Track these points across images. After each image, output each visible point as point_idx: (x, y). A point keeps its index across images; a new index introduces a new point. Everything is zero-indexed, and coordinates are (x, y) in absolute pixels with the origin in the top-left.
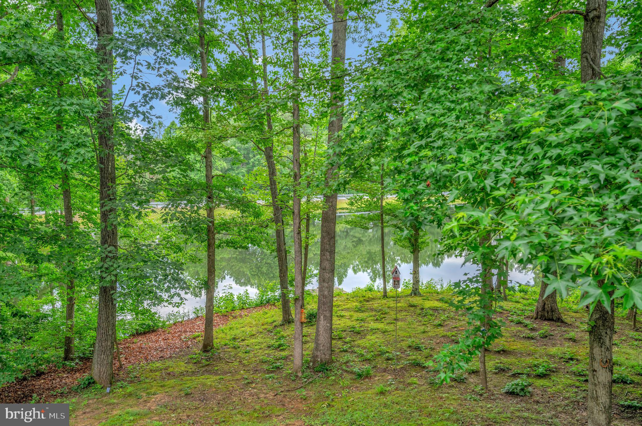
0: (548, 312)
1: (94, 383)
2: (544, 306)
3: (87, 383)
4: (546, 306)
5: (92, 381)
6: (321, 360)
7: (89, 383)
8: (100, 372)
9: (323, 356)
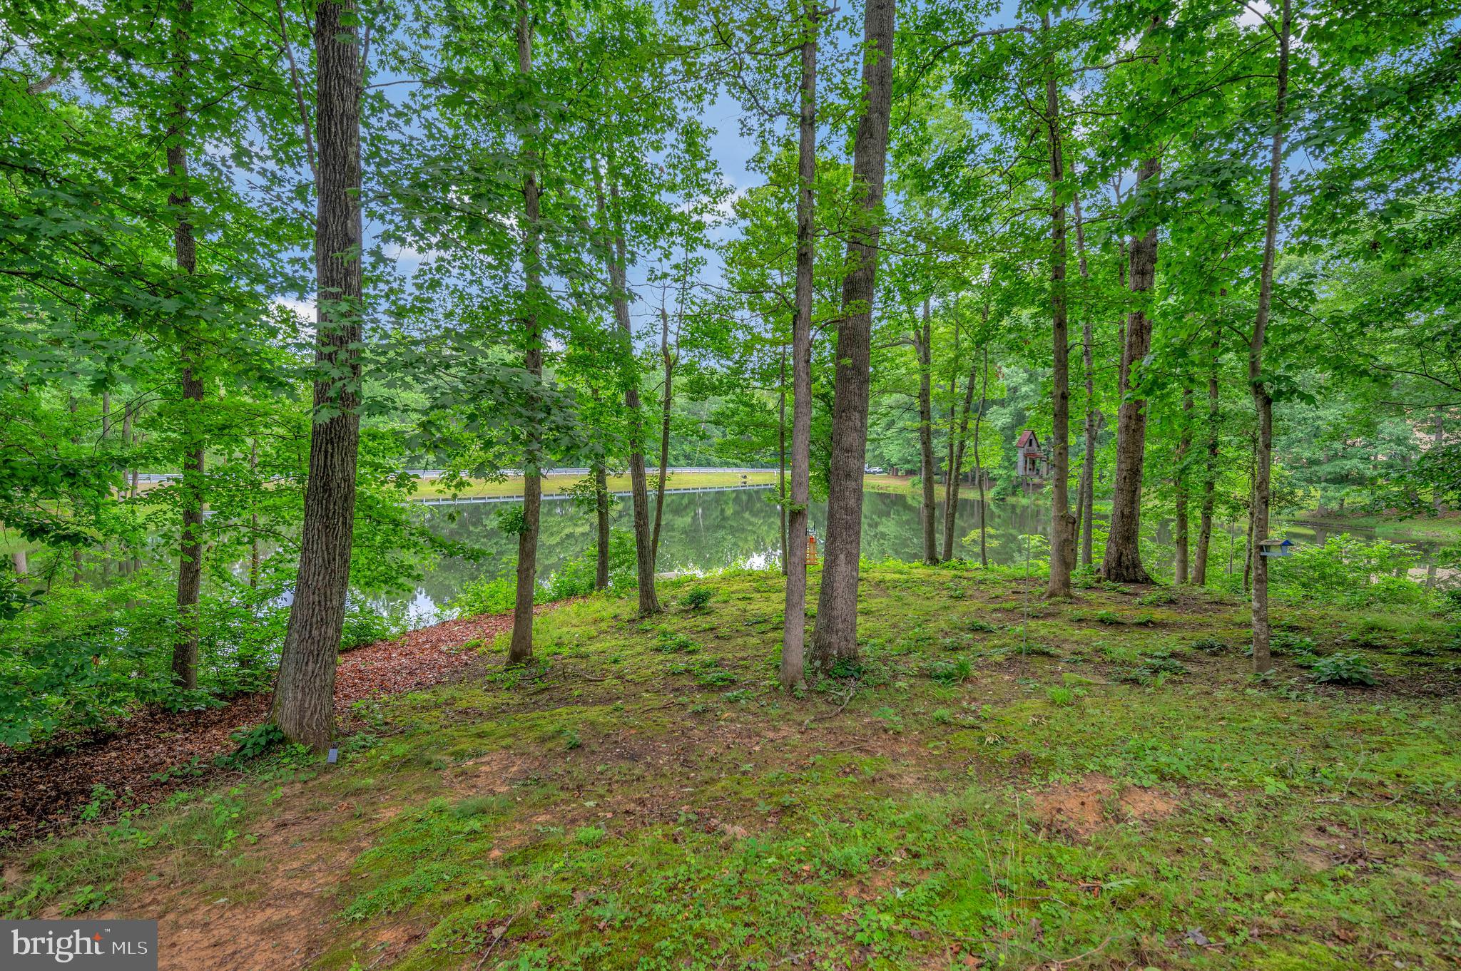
0: (1127, 568)
1: (282, 741)
2: (1120, 558)
3: (263, 741)
4: (1124, 559)
5: (278, 736)
6: (840, 653)
7: (270, 742)
8: (302, 710)
9: (843, 643)
